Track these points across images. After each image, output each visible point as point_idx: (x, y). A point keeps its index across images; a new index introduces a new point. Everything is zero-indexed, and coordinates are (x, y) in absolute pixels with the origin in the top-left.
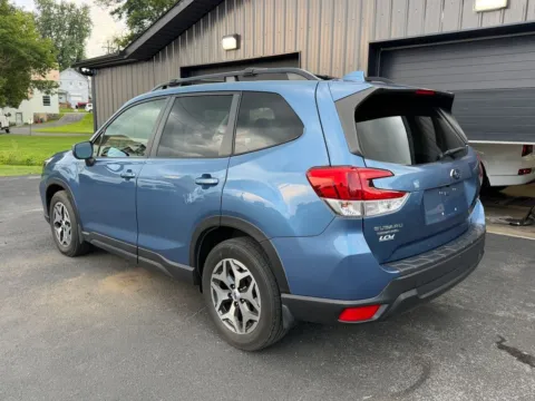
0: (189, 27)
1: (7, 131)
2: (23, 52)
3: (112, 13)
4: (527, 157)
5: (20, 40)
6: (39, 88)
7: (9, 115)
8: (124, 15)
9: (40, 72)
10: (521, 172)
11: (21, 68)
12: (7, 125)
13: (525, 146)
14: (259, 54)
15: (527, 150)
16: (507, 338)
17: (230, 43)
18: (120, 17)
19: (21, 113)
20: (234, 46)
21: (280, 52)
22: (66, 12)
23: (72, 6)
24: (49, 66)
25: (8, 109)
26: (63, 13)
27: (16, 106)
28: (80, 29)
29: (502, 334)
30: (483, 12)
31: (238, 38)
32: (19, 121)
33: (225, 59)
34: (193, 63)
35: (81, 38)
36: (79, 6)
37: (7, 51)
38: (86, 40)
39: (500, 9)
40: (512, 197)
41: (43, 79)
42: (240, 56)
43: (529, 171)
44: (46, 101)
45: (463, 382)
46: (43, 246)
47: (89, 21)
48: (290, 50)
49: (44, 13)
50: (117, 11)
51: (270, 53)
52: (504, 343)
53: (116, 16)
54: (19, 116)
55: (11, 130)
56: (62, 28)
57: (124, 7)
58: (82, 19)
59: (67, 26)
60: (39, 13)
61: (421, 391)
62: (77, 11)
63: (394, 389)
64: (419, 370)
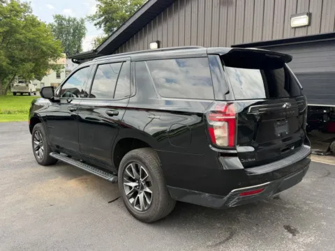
0: (132, 37)
1: (35, 94)
2: (44, 48)
3: (95, 25)
5: (43, 42)
6: (53, 69)
7: (36, 84)
8: (103, 25)
9: (54, 60)
11: (43, 57)
12: (35, 90)
18: (100, 27)
19: (43, 83)
20: (156, 47)
22: (71, 23)
23: (75, 19)
24: (59, 56)
25: (36, 81)
26: (69, 24)
27: (40, 79)
28: (80, 32)
30: (295, 28)
31: (158, 43)
35: (80, 38)
36: (78, 19)
37: (35, 48)
38: (83, 39)
39: (305, 26)
41: (55, 63)
44: (58, 76)
45: (250, 242)
47: (85, 28)
49: (59, 24)
50: (98, 23)
53: (98, 26)
54: (42, 85)
55: (37, 93)
56: (69, 33)
57: (103, 21)
58: (80, 27)
59: (72, 31)
60: (56, 24)
61: (224, 245)
62: (78, 22)
63: (210, 243)
64: (228, 234)
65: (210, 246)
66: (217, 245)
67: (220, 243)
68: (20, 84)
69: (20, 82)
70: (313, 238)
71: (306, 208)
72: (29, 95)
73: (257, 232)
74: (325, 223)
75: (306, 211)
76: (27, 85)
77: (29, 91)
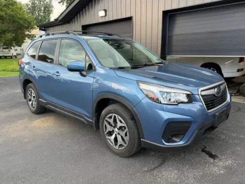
0: (85, 7)
1: (16, 57)
2: (21, 22)
3: (59, 3)
4: (242, 63)
5: (19, 16)
6: (29, 38)
7: (16, 50)
8: (65, 3)
9: (29, 31)
10: (238, 71)
11: (20, 29)
12: (16, 54)
13: (240, 57)
14: (115, 18)
15: (241, 60)
16: (207, 147)
17: (102, 13)
18: (63, 4)
19: (23, 49)
20: (104, 15)
21: (124, 16)
22: (42, 3)
24: (33, 28)
25: (17, 48)
26: (40, 3)
27: (20, 46)
28: (48, 10)
29: (206, 145)
31: (105, 11)
32: (22, 53)
33: (101, 21)
34: (87, 23)
35: (49, 14)
37: (14, 21)
38: (51, 15)
40: (236, 82)
41: (30, 34)
42: (107, 19)
43: (242, 70)
45: (179, 166)
46: (13, 107)
47: (52, 7)
48: (128, 15)
49: (32, 3)
51: (119, 17)
52: (205, 149)
53: (61, 3)
54: (22, 50)
55: (18, 56)
56: (40, 10)
58: (49, 6)
59: (43, 9)
60: (30, 3)
61: (157, 170)
62: (47, 2)
63: (146, 169)
64: (160, 160)
65: (146, 171)
66: (152, 170)
67: (154, 169)
68: (4, 50)
69: (3, 48)
70: (230, 162)
71: (223, 137)
72: (12, 58)
73: (184, 158)
74: (239, 149)
75: (223, 139)
76: (9, 51)
77: (11, 55)
